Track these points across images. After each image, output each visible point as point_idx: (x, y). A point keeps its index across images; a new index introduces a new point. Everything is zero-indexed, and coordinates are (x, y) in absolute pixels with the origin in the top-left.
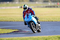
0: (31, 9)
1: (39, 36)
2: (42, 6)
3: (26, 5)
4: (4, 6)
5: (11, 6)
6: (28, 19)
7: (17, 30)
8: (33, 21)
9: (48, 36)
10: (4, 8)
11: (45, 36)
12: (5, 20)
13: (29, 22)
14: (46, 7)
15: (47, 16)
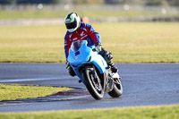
0: (89, 28)
1: (134, 105)
2: (142, 17)
3: (73, 16)
4: (27, 18)
5: (50, 18)
6: (77, 57)
7: (68, 89)
8: (92, 65)
9: (158, 107)
10: (28, 23)
11: (150, 107)
12: (31, 59)
13: (81, 68)
14: (154, 20)
15: (156, 46)
